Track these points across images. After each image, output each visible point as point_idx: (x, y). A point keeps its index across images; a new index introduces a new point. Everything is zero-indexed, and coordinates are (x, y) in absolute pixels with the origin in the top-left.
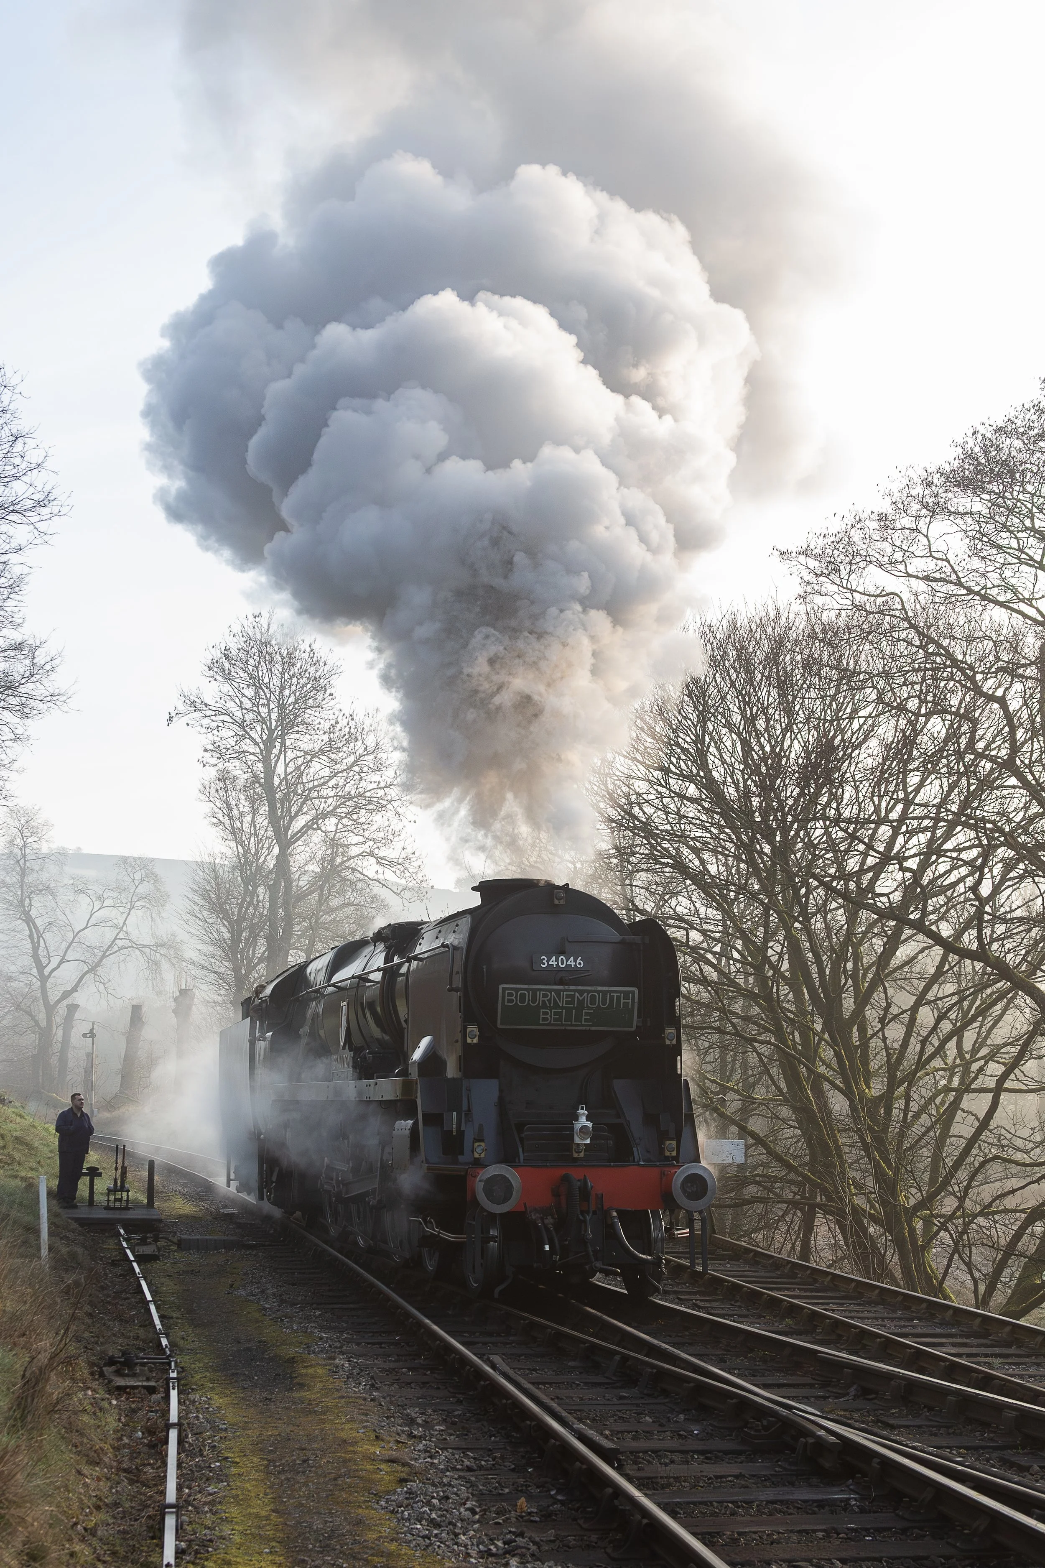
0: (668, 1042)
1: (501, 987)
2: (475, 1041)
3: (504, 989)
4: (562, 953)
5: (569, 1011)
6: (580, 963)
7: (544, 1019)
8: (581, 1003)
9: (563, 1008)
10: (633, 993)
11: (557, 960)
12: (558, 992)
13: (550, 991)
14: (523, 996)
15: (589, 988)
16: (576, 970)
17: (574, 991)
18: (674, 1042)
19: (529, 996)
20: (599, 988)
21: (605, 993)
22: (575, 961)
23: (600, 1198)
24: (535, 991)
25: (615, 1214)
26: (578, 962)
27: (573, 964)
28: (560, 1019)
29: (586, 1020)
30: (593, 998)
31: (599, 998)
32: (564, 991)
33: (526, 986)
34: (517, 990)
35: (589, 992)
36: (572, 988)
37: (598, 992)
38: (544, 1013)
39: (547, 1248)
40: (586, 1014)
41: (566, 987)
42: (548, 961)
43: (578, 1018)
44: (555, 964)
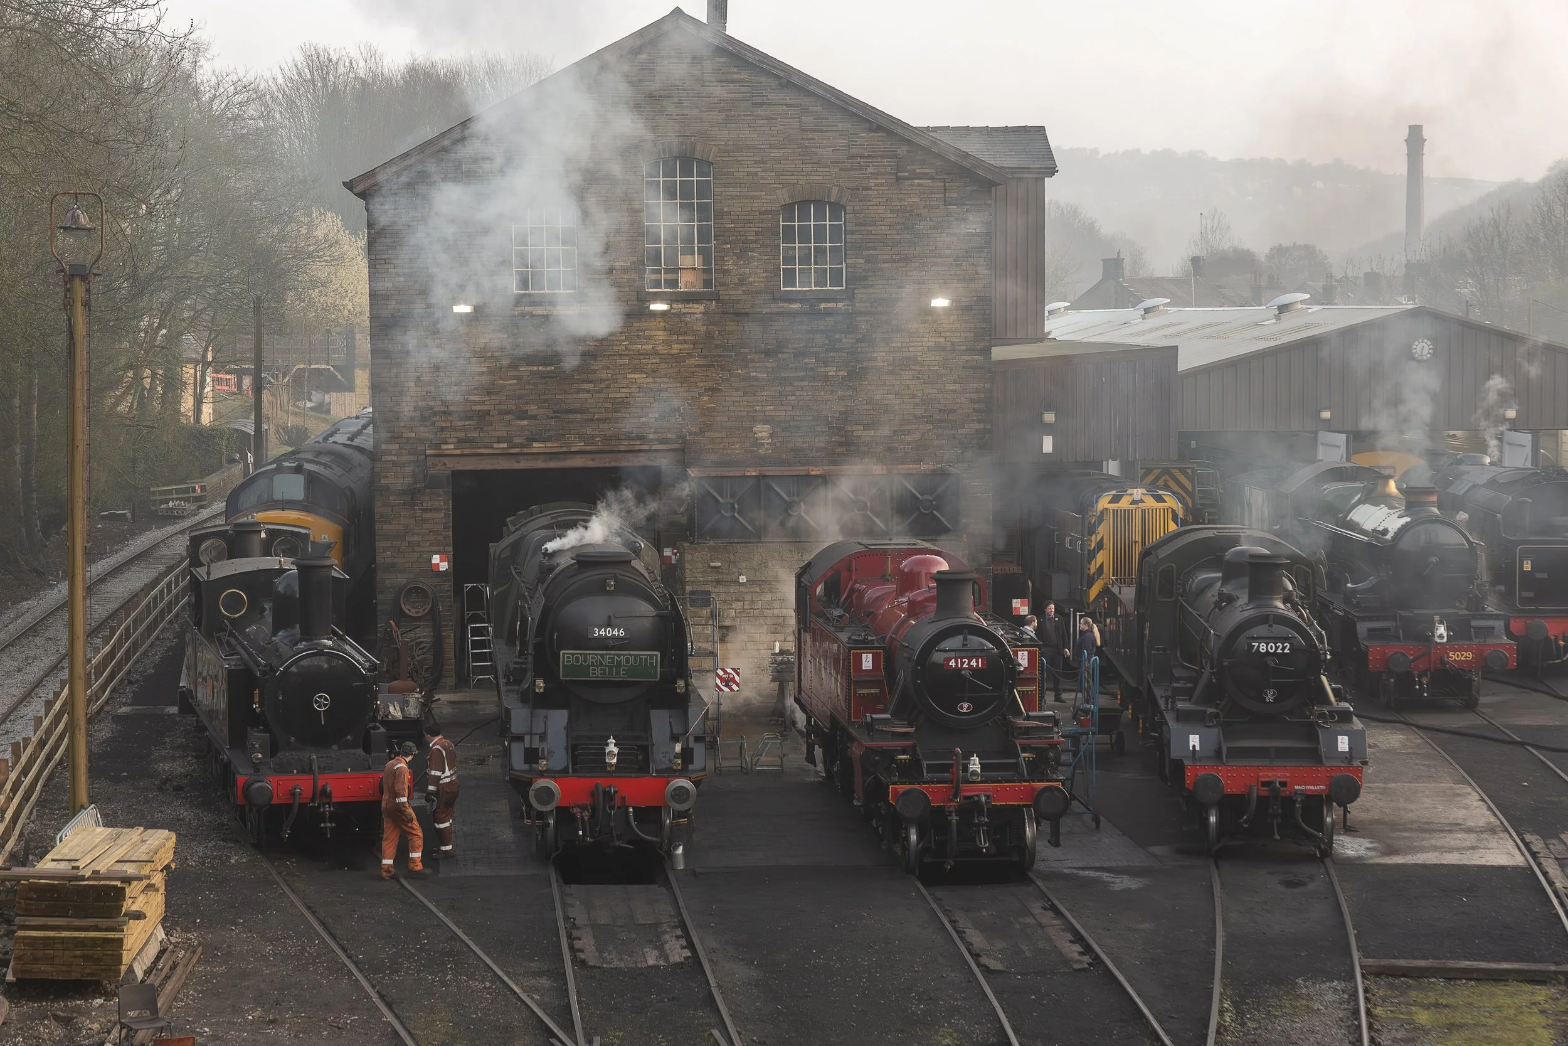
0: (679, 691)
1: (561, 652)
2: (542, 690)
3: (564, 654)
4: (609, 626)
5: (611, 668)
6: (622, 633)
7: (593, 674)
8: (619, 663)
9: (606, 666)
10: (656, 655)
11: (605, 631)
12: (602, 656)
13: (597, 655)
14: (577, 658)
15: (625, 652)
16: (619, 638)
17: (614, 655)
18: (683, 690)
19: (581, 658)
20: (632, 653)
21: (636, 656)
22: (619, 632)
23: (623, 799)
24: (586, 655)
25: (631, 810)
26: (621, 632)
27: (617, 633)
28: (605, 673)
29: (623, 674)
30: (627, 660)
31: (632, 659)
32: (606, 655)
33: (580, 652)
34: (573, 654)
35: (624, 655)
36: (612, 652)
37: (631, 655)
38: (593, 670)
39: (581, 833)
40: (623, 670)
41: (608, 652)
42: (599, 632)
43: (618, 673)
44: (604, 633)
